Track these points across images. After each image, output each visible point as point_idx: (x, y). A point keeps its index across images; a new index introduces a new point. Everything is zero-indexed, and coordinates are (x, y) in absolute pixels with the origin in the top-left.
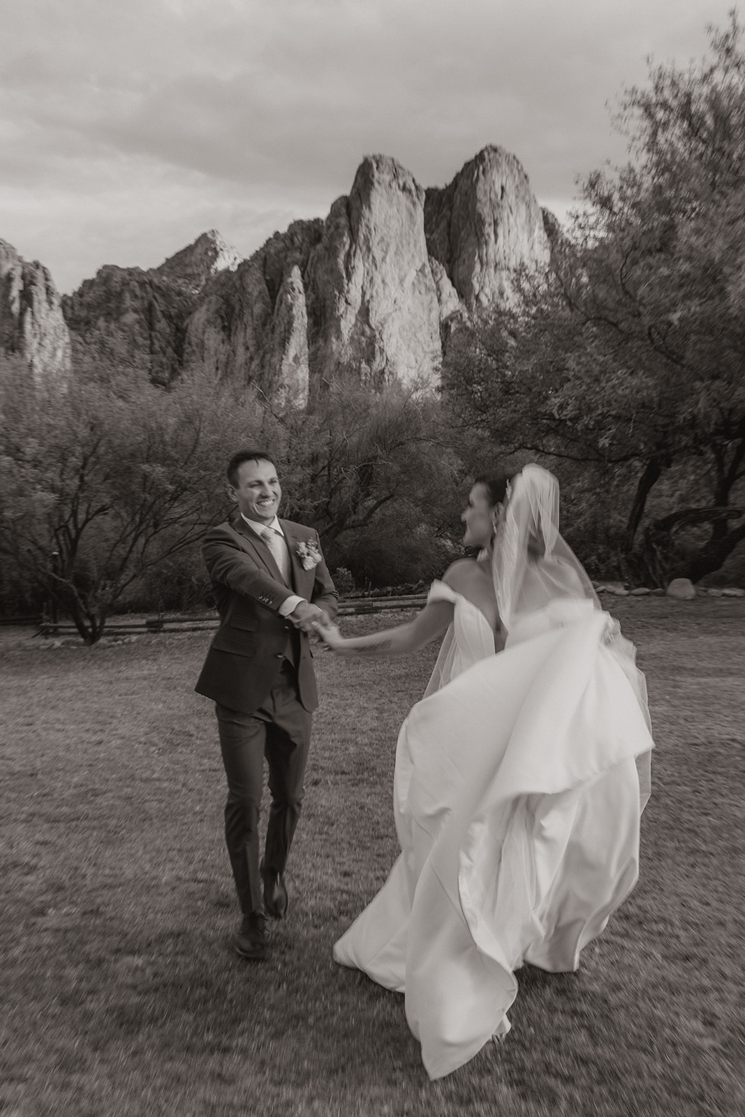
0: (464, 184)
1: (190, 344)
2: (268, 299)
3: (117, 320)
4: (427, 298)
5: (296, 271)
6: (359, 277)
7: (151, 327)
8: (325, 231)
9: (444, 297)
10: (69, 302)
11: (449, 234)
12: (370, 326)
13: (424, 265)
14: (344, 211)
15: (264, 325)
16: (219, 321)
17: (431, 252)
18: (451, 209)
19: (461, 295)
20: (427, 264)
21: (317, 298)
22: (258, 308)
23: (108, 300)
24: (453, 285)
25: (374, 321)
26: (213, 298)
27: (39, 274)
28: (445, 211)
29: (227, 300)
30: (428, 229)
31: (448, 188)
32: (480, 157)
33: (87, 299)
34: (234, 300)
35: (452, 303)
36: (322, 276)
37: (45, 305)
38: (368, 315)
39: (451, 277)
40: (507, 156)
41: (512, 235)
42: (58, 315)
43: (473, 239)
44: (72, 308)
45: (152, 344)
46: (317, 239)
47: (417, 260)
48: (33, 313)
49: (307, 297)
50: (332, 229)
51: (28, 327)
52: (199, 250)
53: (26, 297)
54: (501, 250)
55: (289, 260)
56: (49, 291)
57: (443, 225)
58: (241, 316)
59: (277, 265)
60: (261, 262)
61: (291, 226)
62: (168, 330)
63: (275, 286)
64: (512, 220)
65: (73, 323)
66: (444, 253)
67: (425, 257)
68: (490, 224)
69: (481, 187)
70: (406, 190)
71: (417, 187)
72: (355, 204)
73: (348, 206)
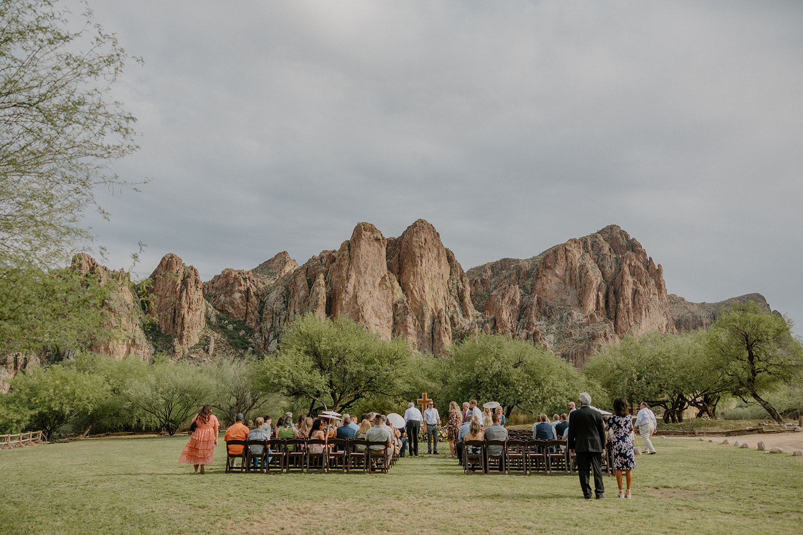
0: (407, 237)
1: (266, 309)
2: (307, 289)
3: (230, 296)
4: (386, 292)
5: (322, 276)
6: (353, 280)
7: (248, 300)
8: (337, 258)
9: (395, 291)
10: (207, 286)
11: (399, 260)
12: (357, 304)
13: (385, 276)
14: (347, 248)
15: (305, 301)
16: (282, 298)
17: (390, 268)
18: (400, 248)
19: (403, 290)
20: (387, 275)
21: (332, 289)
22: (302, 293)
23: (227, 286)
24: (400, 285)
25: (360, 301)
26: (280, 287)
27: (193, 272)
28: (397, 249)
29: (287, 289)
30: (388, 258)
31: (399, 238)
32: (415, 225)
33: (216, 285)
34: (290, 289)
35: (399, 294)
36: (334, 278)
37: (194, 288)
38: (356, 299)
39: (399, 282)
40: (428, 224)
41: (430, 262)
42: (200, 293)
43: (411, 264)
44: (208, 289)
45: (247, 308)
46: (334, 261)
47: (382, 273)
48: (187, 293)
49: (327, 288)
50: (341, 256)
51: (184, 298)
52: (276, 261)
53: (184, 283)
54: (424, 269)
55: (319, 270)
56: (197, 282)
57: (397, 255)
58: (293, 297)
59: (313, 273)
60: (305, 270)
61: (321, 253)
62: (256, 302)
63: (311, 283)
64: (430, 254)
65: (207, 297)
66: (396, 269)
67: (386, 271)
68: (418, 257)
69: (415, 239)
70: (377, 240)
71: (383, 238)
72: (353, 245)
73: (349, 246)
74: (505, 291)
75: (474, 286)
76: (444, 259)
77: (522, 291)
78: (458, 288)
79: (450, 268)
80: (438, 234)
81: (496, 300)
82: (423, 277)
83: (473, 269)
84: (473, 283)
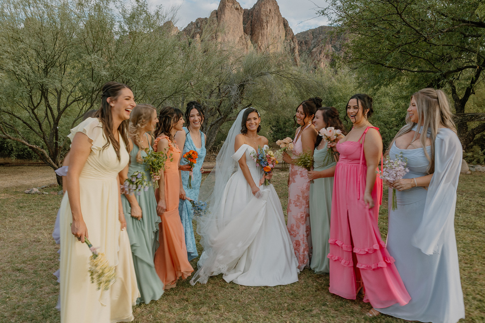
0: (257, 8)
4: (243, 47)
5: (198, 36)
6: (220, 39)
8: (208, 22)
9: (249, 47)
11: (251, 25)
13: (242, 36)
14: (215, 15)
17: (245, 31)
18: (252, 16)
24: (252, 43)
28: (250, 17)
30: (244, 23)
31: (251, 9)
35: (251, 49)
39: (251, 40)
41: (273, 26)
43: (260, 27)
47: (240, 34)
49: (202, 45)
50: (211, 21)
52: (165, 27)
54: (269, 31)
55: (196, 31)
57: (249, 22)
59: (192, 33)
60: (186, 32)
61: (197, 20)
64: (273, 21)
66: (249, 32)
67: (243, 33)
68: (265, 22)
69: (263, 9)
70: (237, 9)
71: (241, 8)
72: (220, 13)
73: (217, 14)
74: (322, 49)
75: (300, 45)
76: (282, 26)
77: (333, 49)
78: (290, 46)
79: (285, 32)
80: (278, 7)
81: (315, 55)
82: (268, 37)
83: (299, 34)
84: (300, 43)
